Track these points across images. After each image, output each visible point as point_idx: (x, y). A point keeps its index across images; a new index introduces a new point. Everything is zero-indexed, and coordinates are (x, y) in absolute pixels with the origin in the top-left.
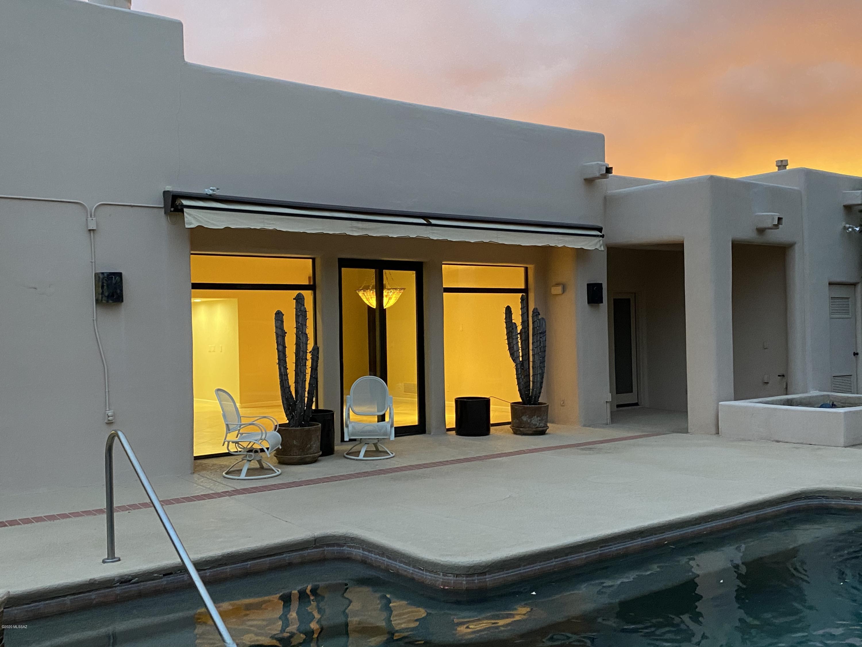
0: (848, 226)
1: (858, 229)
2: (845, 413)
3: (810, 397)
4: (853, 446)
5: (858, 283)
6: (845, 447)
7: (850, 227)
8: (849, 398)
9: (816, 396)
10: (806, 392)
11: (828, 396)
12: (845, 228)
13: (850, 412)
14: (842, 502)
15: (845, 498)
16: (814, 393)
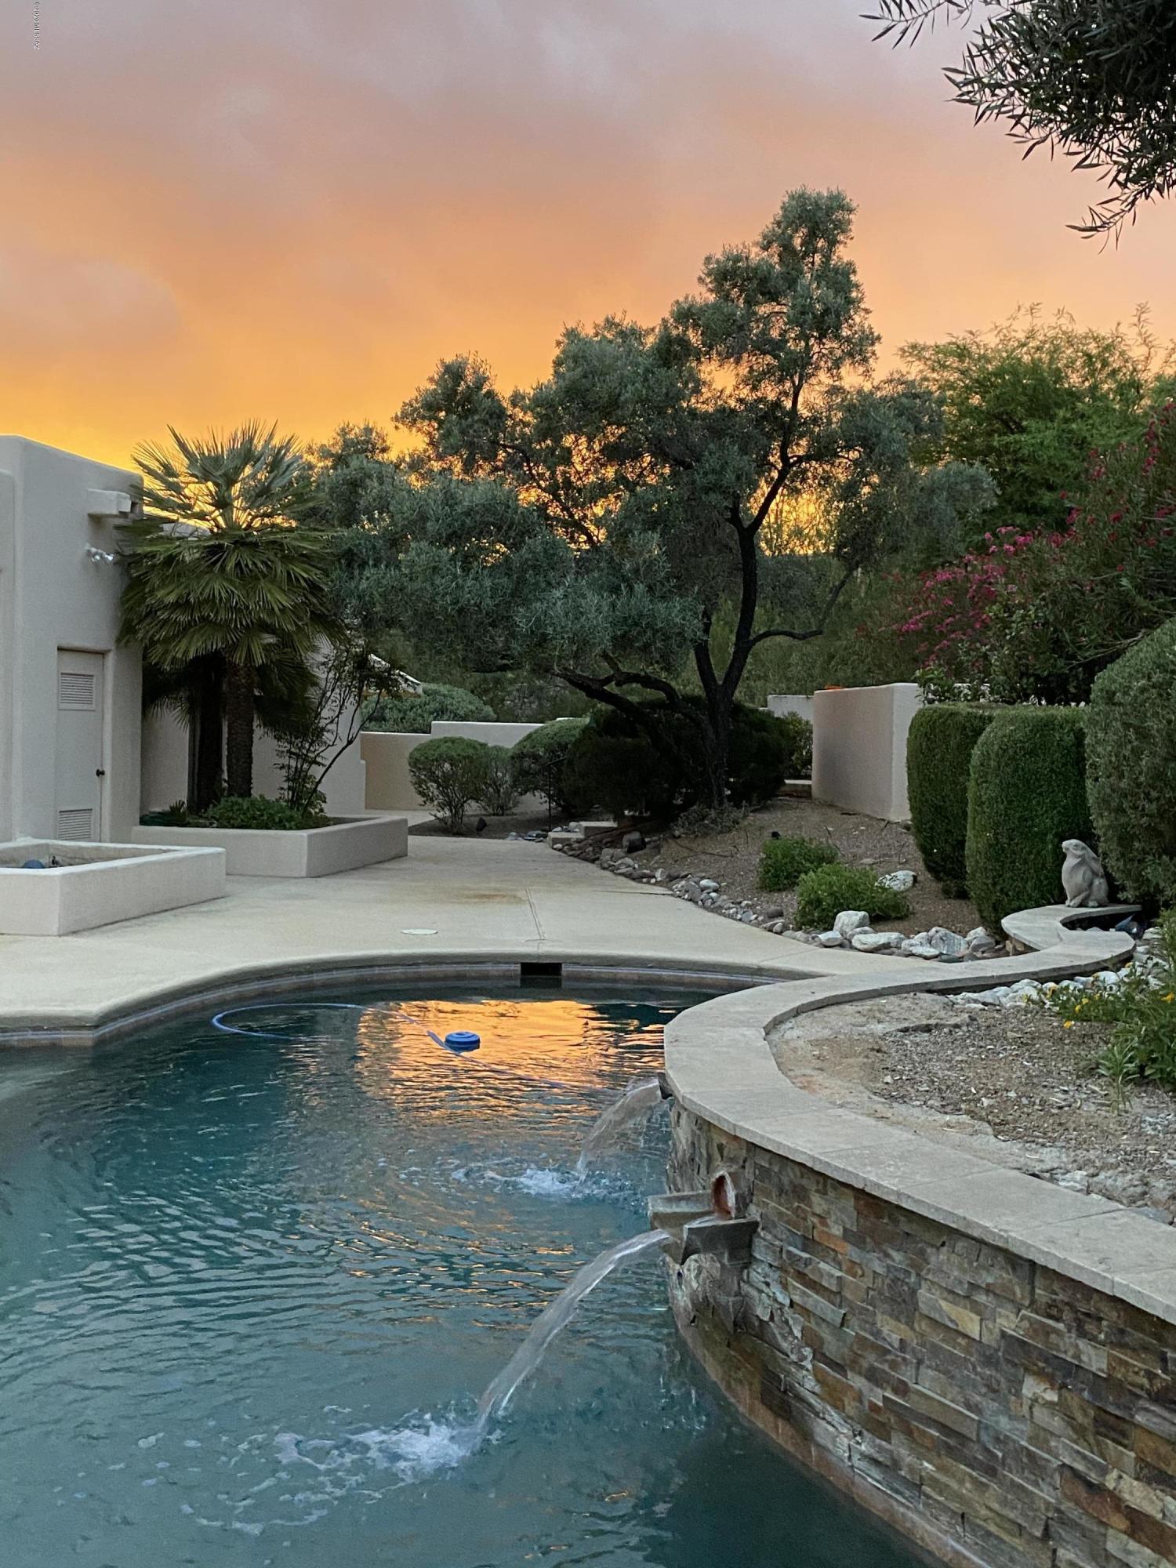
0: (94, 550)
1: (110, 558)
2: (64, 876)
3: (15, 849)
4: (74, 933)
5: (109, 651)
6: (60, 936)
7: (96, 554)
8: (81, 848)
9: (25, 848)
10: (10, 840)
11: (47, 845)
12: (89, 554)
13: (72, 874)
14: (30, 1035)
15: (35, 1029)
16: (22, 841)
